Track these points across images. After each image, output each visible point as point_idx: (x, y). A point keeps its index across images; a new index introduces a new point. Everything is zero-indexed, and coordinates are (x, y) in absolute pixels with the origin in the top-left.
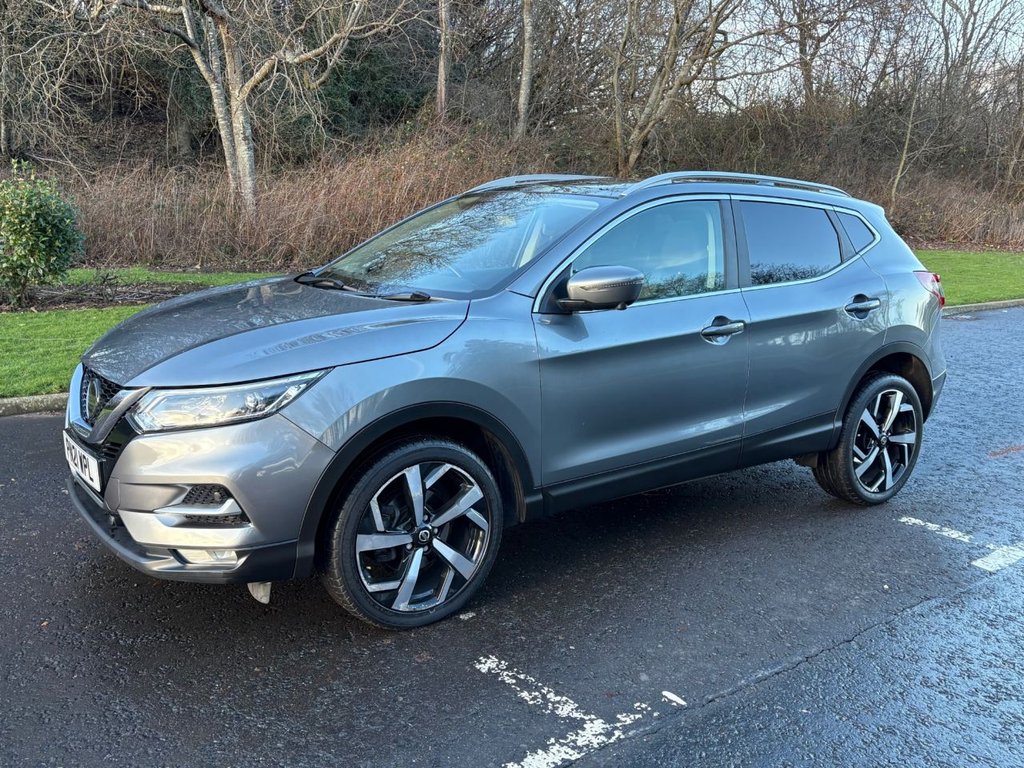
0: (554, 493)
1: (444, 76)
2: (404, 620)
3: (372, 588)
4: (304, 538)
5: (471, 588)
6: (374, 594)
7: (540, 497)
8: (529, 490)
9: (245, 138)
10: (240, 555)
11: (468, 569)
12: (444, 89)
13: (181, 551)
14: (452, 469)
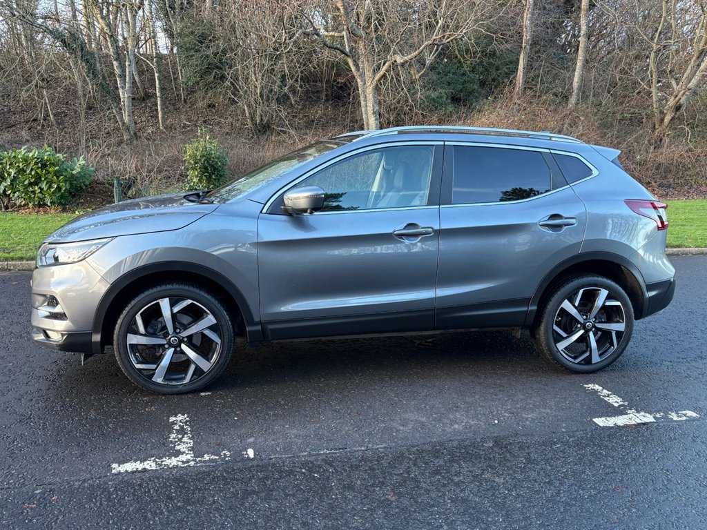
0: (270, 327)
1: (522, 66)
2: (159, 388)
3: (138, 366)
4: (96, 332)
5: (207, 378)
6: (140, 370)
7: (259, 328)
8: (253, 323)
9: (374, 113)
10: (63, 335)
11: (206, 366)
12: (522, 74)
13: (47, 331)
14: (192, 303)
